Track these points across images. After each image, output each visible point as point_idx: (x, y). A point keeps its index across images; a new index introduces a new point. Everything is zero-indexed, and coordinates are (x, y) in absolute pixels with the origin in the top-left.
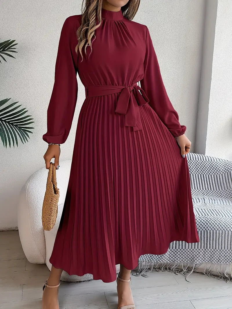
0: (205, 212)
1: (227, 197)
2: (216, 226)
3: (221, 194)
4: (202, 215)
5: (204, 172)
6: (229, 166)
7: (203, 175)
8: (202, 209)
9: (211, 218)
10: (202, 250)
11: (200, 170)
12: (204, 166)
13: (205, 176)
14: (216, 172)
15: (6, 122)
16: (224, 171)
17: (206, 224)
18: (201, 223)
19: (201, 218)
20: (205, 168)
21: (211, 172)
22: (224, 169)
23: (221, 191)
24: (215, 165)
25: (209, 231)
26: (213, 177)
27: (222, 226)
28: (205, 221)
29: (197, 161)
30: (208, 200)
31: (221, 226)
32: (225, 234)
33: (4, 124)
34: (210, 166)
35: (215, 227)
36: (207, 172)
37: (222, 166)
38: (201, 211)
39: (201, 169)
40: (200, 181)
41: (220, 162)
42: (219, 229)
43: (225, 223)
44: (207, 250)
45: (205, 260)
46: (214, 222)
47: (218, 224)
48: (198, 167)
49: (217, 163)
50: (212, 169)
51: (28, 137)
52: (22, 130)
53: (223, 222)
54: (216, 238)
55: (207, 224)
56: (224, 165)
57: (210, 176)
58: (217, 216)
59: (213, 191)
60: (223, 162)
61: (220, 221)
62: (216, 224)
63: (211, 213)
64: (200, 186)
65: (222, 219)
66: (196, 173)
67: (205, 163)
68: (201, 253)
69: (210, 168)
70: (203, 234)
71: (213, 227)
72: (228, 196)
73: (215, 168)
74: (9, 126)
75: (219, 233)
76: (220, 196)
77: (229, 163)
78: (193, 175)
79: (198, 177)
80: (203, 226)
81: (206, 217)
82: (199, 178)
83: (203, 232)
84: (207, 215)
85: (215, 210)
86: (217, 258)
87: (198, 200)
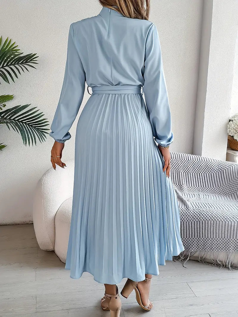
0: (198, 205)
1: (220, 194)
2: (208, 216)
3: (215, 191)
4: (196, 208)
5: (200, 171)
6: (222, 166)
7: (199, 173)
8: (196, 202)
9: (203, 210)
10: (196, 239)
11: (197, 170)
12: (201, 166)
13: (201, 175)
14: (211, 171)
15: (26, 124)
16: (218, 170)
17: (198, 215)
18: (194, 214)
19: (194, 210)
20: (201, 167)
21: (206, 171)
22: (218, 169)
23: (215, 188)
24: (210, 165)
25: (201, 222)
26: (208, 175)
27: (214, 217)
28: (198, 212)
29: (194, 161)
30: (203, 196)
31: (212, 216)
32: (216, 224)
33: (24, 126)
34: (205, 166)
35: (207, 218)
36: (202, 171)
37: (216, 165)
38: (195, 204)
39: (198, 168)
40: (197, 179)
41: (214, 162)
42: (211, 220)
43: (217, 214)
44: (200, 239)
45: (199, 248)
46: (207, 213)
47: (210, 215)
48: (195, 167)
49: (212, 163)
50: (207, 169)
51: (45, 137)
52: (40, 131)
53: (215, 213)
54: (208, 228)
55: (200, 215)
56: (217, 165)
57: (205, 174)
58: (209, 208)
59: (207, 188)
60: (217, 162)
61: (212, 213)
62: (208, 215)
63: (204, 205)
64: (196, 184)
65: (214, 211)
66: (193, 172)
67: (201, 163)
68: (195, 242)
69: (205, 167)
70: (196, 224)
71: (205, 218)
72: (221, 192)
73: (210, 167)
74: (29, 128)
75: (211, 223)
76: (214, 192)
77: (222, 163)
78: (190, 174)
79: (195, 175)
80: (196, 217)
81: (199, 209)
82: (195, 177)
83: (196, 222)
84: (200, 208)
85: (208, 204)
86: (210, 246)
87: (193, 196)
